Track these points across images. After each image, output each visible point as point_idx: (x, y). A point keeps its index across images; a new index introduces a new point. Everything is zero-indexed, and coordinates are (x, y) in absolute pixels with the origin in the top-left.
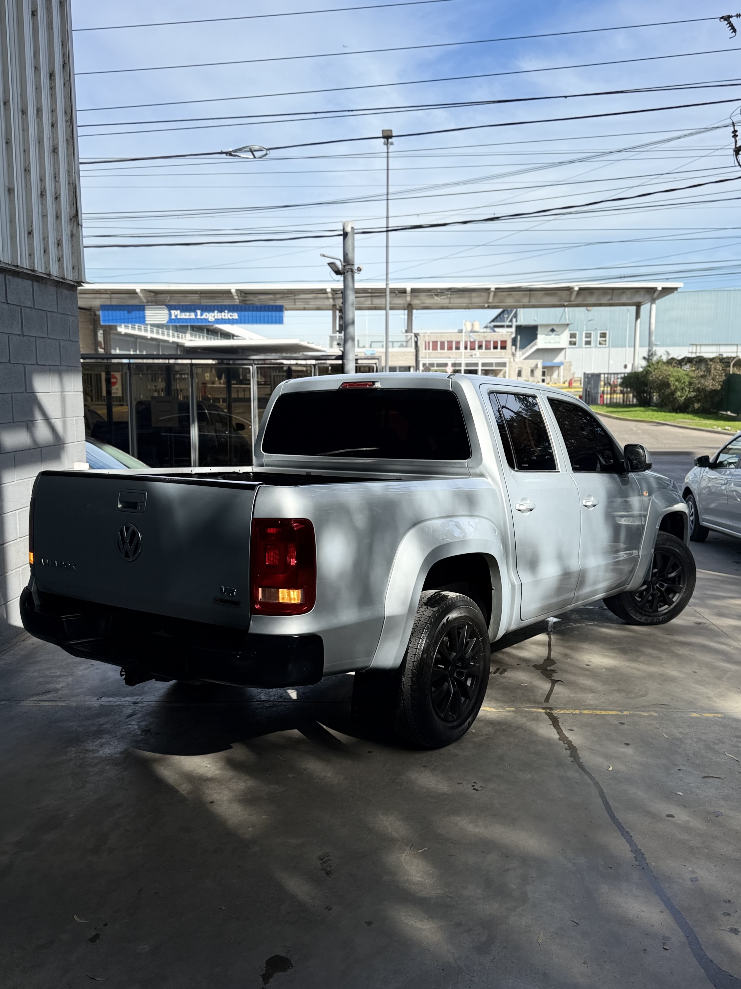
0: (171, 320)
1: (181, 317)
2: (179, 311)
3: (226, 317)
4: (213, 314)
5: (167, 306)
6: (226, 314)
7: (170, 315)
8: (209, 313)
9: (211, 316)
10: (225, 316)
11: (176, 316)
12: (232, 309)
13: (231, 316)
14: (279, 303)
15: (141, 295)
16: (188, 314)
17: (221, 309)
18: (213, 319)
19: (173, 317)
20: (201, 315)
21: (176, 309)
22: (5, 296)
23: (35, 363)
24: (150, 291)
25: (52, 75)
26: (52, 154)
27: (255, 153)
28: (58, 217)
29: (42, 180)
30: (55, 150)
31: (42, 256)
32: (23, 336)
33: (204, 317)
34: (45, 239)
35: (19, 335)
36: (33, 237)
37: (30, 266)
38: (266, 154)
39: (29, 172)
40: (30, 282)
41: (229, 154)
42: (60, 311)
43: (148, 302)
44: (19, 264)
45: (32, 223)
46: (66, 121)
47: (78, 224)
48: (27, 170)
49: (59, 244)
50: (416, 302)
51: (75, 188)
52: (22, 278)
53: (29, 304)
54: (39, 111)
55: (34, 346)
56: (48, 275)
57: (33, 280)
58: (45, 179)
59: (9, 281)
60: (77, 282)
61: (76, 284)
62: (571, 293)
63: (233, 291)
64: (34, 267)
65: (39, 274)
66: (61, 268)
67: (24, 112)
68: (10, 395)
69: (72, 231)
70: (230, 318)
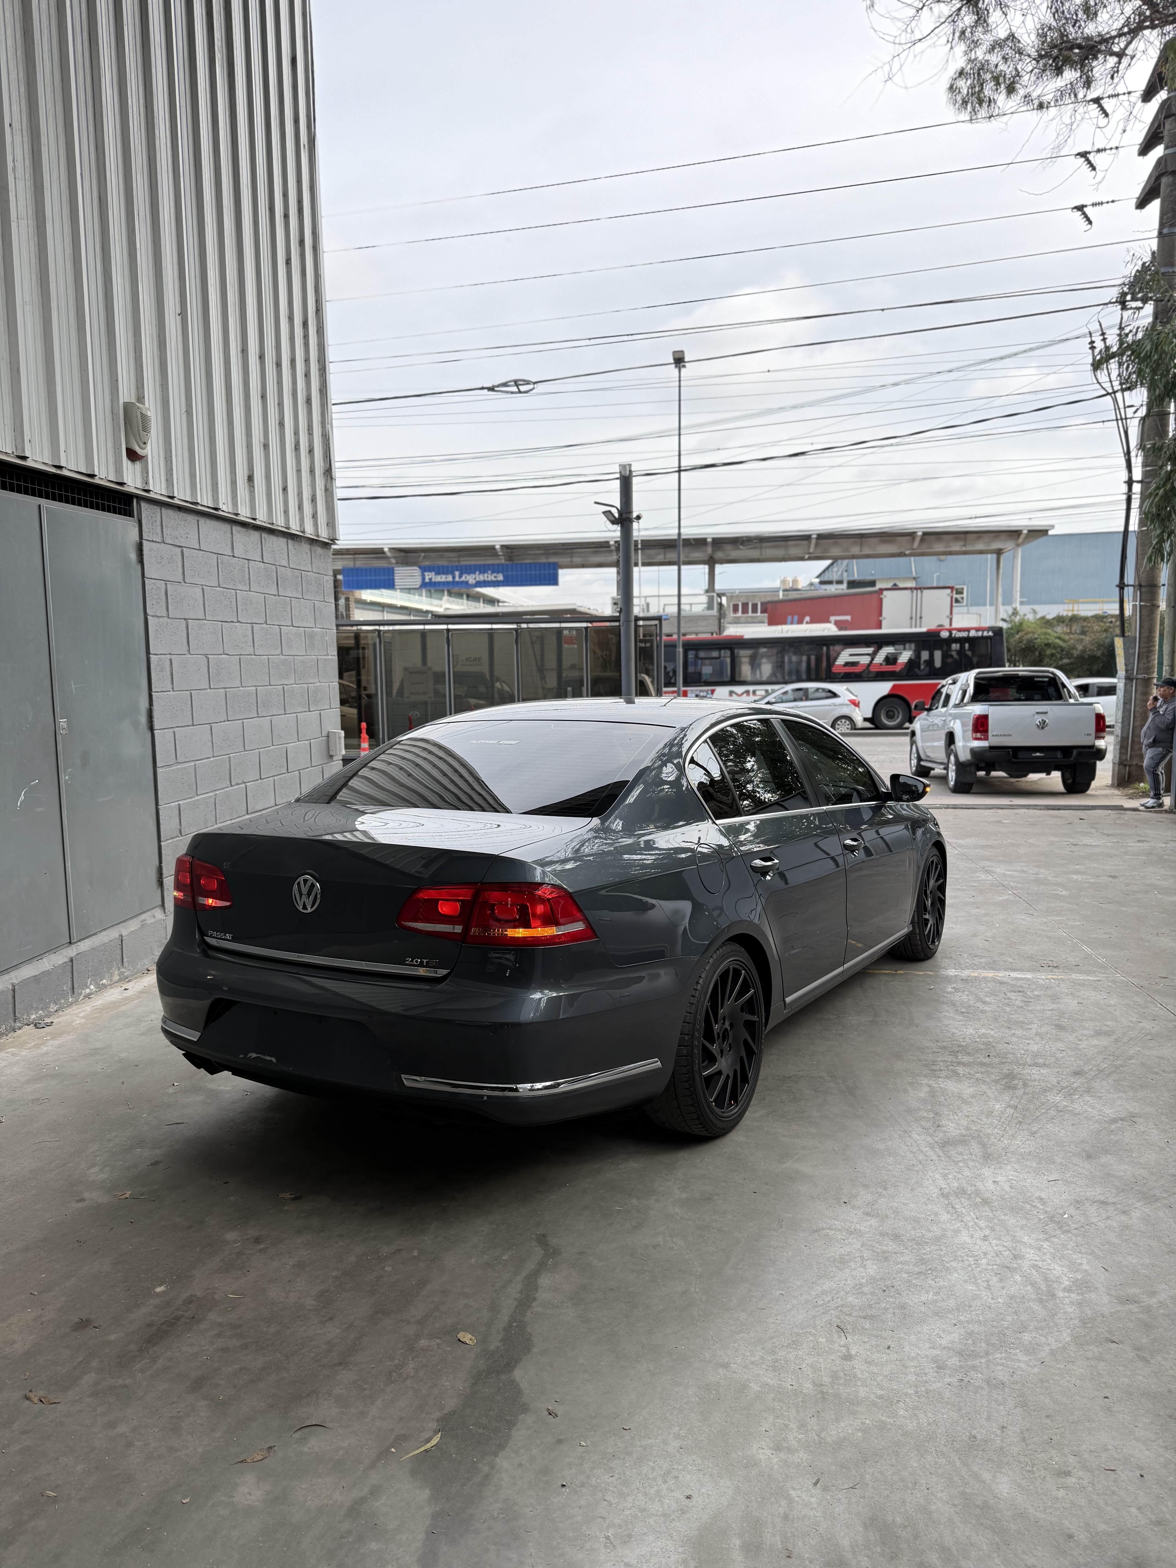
0: (424, 585)
1: (437, 580)
2: (433, 573)
3: (490, 579)
4: (474, 576)
5: (420, 567)
6: (489, 576)
7: (424, 578)
8: (469, 573)
9: (471, 579)
10: (488, 577)
11: (430, 579)
12: (495, 569)
13: (495, 577)
14: (552, 560)
15: (389, 554)
16: (444, 576)
17: (483, 569)
18: (474, 582)
19: (427, 580)
20: (460, 577)
21: (430, 571)
22: (260, 554)
23: (290, 624)
24: (400, 550)
25: (305, 324)
26: (305, 406)
27: (520, 387)
28: (312, 471)
29: (296, 433)
30: (309, 401)
31: (297, 512)
32: (279, 595)
33: (463, 578)
34: (300, 494)
35: (275, 595)
36: (287, 493)
37: (285, 524)
38: (534, 388)
39: (284, 426)
40: (285, 540)
41: (491, 389)
42: (314, 571)
43: (397, 563)
44: (274, 522)
45: (286, 478)
46: (320, 370)
47: (332, 478)
48: (281, 424)
49: (313, 500)
50: (719, 555)
51: (328, 440)
52: (277, 536)
53: (285, 563)
54: (293, 361)
55: (289, 607)
56: (302, 532)
57: (288, 538)
58: (299, 432)
59: (265, 539)
60: (332, 540)
61: (330, 542)
62: (914, 539)
63: (498, 547)
64: (289, 524)
65: (294, 532)
66: (316, 525)
67: (279, 365)
68: (266, 657)
69: (326, 486)
70: (494, 579)
